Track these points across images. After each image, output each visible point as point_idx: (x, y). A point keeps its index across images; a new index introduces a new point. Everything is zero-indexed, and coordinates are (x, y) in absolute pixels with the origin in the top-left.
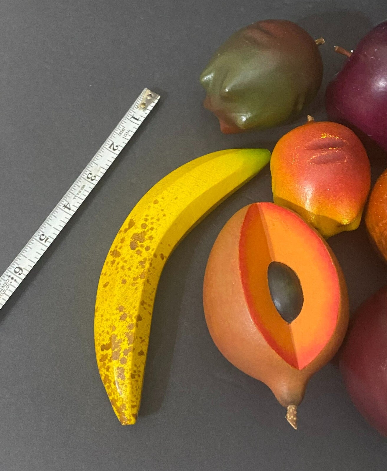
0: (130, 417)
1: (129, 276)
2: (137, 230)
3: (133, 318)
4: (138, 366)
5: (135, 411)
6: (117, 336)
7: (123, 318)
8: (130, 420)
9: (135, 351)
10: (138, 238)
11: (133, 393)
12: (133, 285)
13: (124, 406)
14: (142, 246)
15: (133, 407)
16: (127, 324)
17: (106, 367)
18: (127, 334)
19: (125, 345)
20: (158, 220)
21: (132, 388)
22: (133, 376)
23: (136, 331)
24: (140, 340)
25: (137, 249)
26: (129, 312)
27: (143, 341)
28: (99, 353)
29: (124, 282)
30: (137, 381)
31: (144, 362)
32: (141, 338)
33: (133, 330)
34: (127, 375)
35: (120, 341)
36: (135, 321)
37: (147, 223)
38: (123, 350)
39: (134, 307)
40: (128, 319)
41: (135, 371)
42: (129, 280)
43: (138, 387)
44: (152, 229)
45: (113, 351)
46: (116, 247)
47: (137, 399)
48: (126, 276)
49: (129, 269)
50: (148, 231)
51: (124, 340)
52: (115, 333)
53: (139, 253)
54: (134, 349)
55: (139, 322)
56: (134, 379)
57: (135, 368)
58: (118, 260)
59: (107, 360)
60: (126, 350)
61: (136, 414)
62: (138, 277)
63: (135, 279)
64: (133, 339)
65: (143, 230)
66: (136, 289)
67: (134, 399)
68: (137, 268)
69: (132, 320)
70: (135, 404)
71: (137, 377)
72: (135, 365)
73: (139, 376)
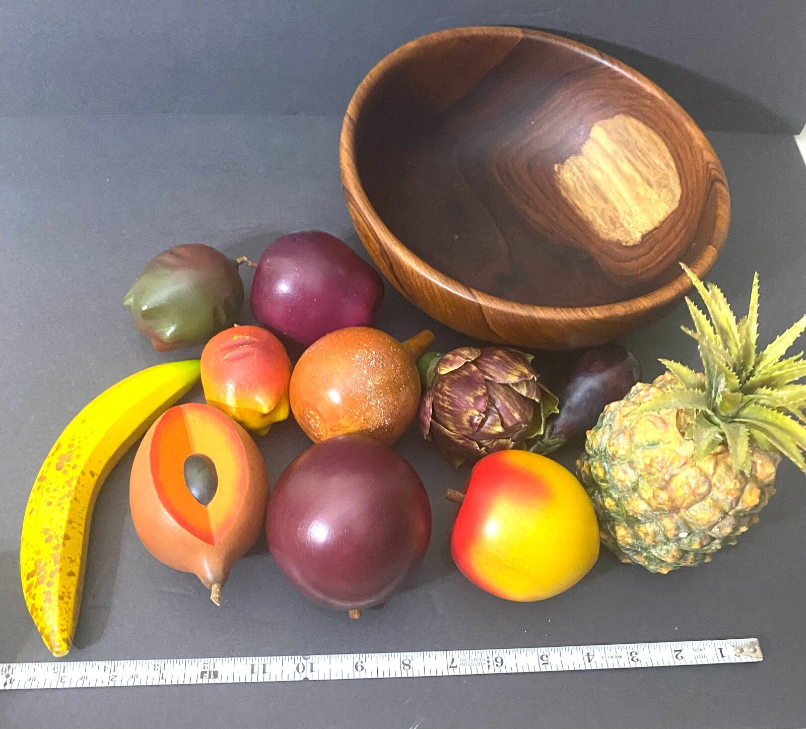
0: (60, 642)
1: (55, 498)
2: (64, 450)
3: (59, 538)
4: (67, 587)
5: (66, 635)
6: (42, 559)
7: (48, 540)
8: (60, 646)
9: (62, 571)
10: (66, 458)
11: (62, 615)
12: (59, 505)
13: (53, 631)
14: (68, 466)
15: (62, 631)
16: (53, 545)
17: (32, 596)
18: (53, 556)
19: (52, 567)
20: (86, 438)
21: (61, 610)
22: (61, 598)
23: (63, 551)
24: (68, 560)
25: (63, 469)
26: (55, 533)
27: (72, 561)
28: (25, 583)
29: (49, 504)
30: (67, 603)
31: (75, 582)
32: (69, 558)
33: (60, 550)
34: (55, 597)
35: (46, 564)
36: (61, 540)
37: (73, 443)
38: (49, 573)
39: (61, 527)
40: (54, 541)
41: (63, 593)
42: (55, 502)
43: (69, 609)
44: (79, 447)
45: (39, 576)
46: (43, 472)
47: (67, 622)
48: (52, 497)
49: (55, 490)
50: (74, 450)
51: (50, 562)
52: (40, 556)
53: (65, 472)
54: (61, 570)
55: (67, 542)
56: (62, 601)
57: (64, 590)
58: (43, 484)
59: (33, 588)
60: (52, 572)
61: (67, 639)
62: (64, 497)
63: (60, 499)
64: (59, 559)
65: (70, 450)
66: (63, 508)
67: (64, 622)
68: (63, 487)
69: (58, 540)
70: (65, 627)
71: (66, 599)
72: (64, 587)
73: (69, 598)
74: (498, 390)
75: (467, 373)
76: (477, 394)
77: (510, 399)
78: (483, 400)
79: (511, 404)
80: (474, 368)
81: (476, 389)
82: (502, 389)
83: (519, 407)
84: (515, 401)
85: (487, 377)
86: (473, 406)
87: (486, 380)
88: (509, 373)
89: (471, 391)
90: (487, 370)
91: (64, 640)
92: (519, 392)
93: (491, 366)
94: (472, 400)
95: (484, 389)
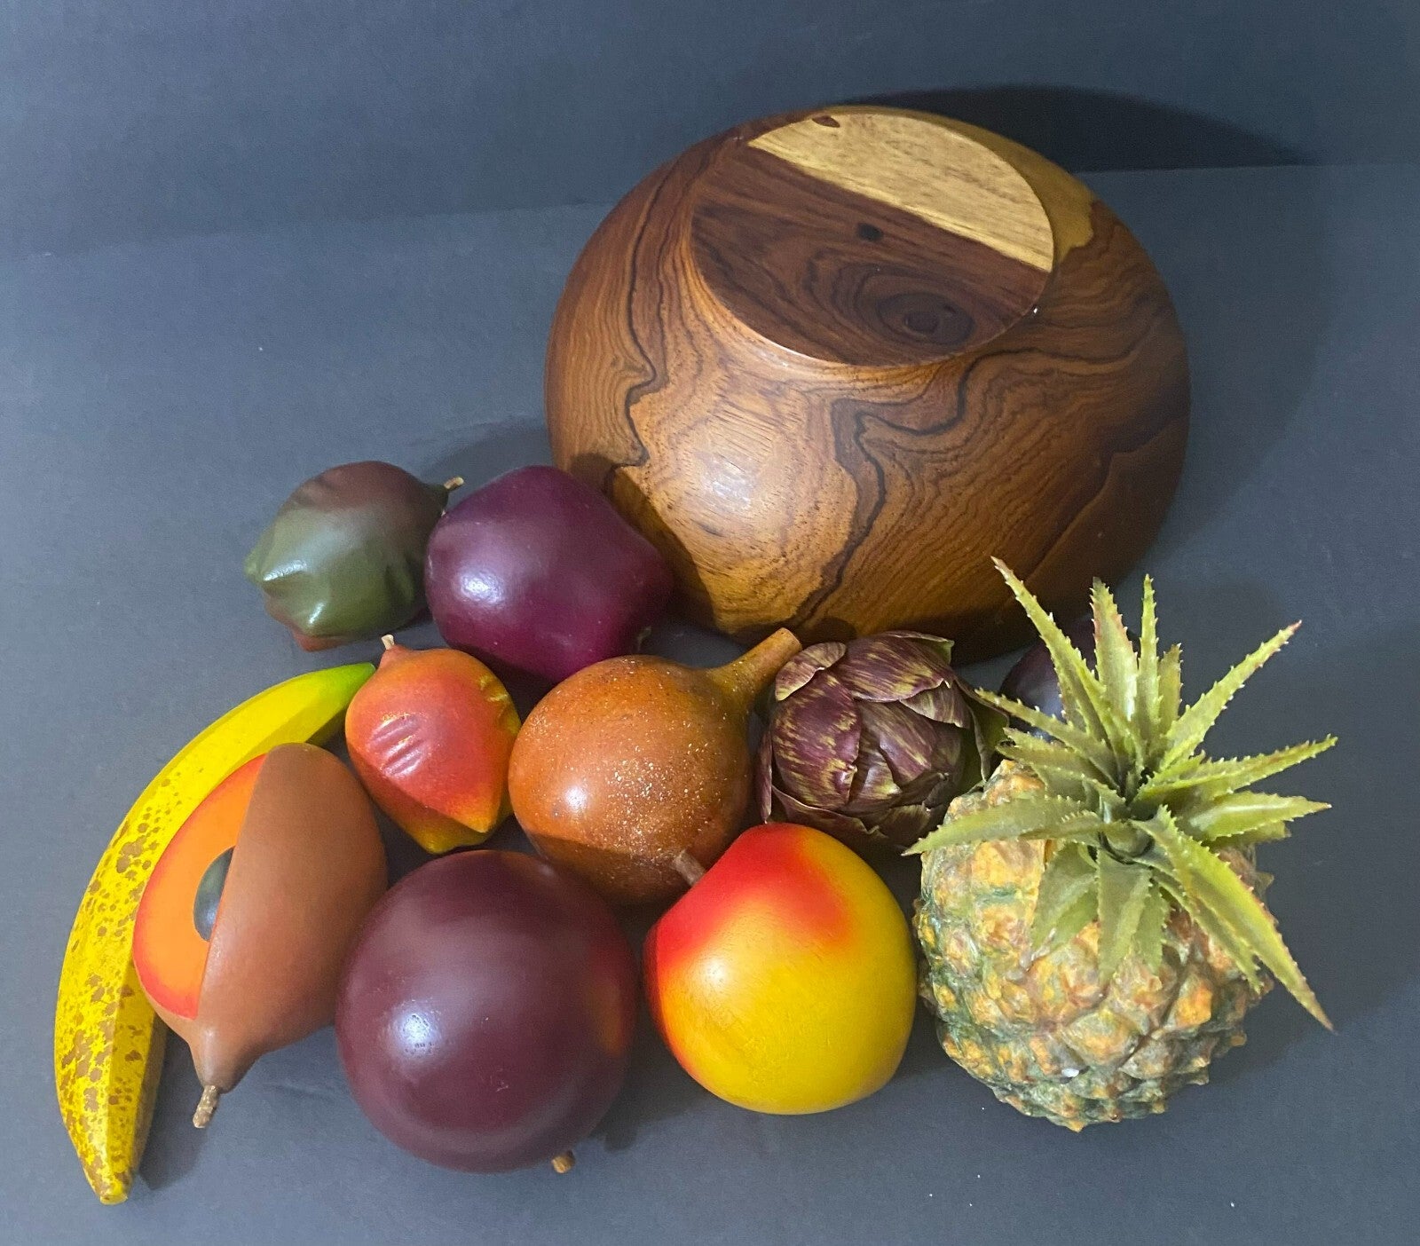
0: (111, 1179)
1: (112, 920)
2: (133, 836)
3: (115, 993)
4: (125, 1081)
5: (121, 1167)
6: (84, 1032)
7: (96, 998)
8: (112, 1186)
9: (116, 1053)
10: (134, 849)
11: (113, 1132)
12: (118, 934)
13: (98, 1159)
14: (136, 863)
15: (115, 1159)
16: (103, 1006)
17: (69, 1096)
18: (102, 1025)
19: (98, 1046)
20: (168, 812)
21: (113, 1122)
22: (113, 1100)
23: (120, 1017)
24: (130, 1033)
25: (128, 869)
26: (108, 984)
27: (137, 1033)
28: (60, 1073)
29: (102, 932)
30: (123, 1109)
31: (141, 1070)
32: (132, 1028)
33: (114, 1015)
34: (102, 1100)
35: (90, 1041)
36: (117, 997)
37: (148, 822)
38: (94, 1055)
39: (118, 973)
40: (106, 998)
41: (118, 1091)
42: (111, 928)
43: (128, 1120)
44: (156, 830)
45: (79, 1063)
46: (98, 875)
47: (124, 1143)
48: (106, 920)
49: (113, 908)
50: (149, 835)
51: (98, 1036)
52: (82, 1027)
53: (131, 875)
54: (115, 1050)
55: (128, 1000)
56: (115, 1107)
57: (118, 1085)
58: (96, 895)
59: (70, 1083)
60: (100, 1053)
61: (123, 1173)
62: (127, 919)
63: (121, 923)
64: (112, 1030)
65: (141, 834)
66: (123, 940)
67: (118, 1143)
68: (127, 902)
69: (113, 997)
70: (120, 1152)
71: (122, 1102)
72: (120, 1080)
73: (129, 1099)
74: (880, 716)
75: (821, 693)
76: (839, 729)
77: (904, 730)
78: (851, 739)
79: (906, 740)
80: (833, 681)
81: (837, 719)
82: (886, 711)
83: (923, 742)
84: (914, 731)
85: (858, 695)
86: (834, 752)
87: (857, 700)
88: (896, 681)
89: (829, 724)
90: (857, 682)
91: (117, 1176)
92: (922, 713)
93: (864, 673)
94: (831, 741)
95: (852, 717)
